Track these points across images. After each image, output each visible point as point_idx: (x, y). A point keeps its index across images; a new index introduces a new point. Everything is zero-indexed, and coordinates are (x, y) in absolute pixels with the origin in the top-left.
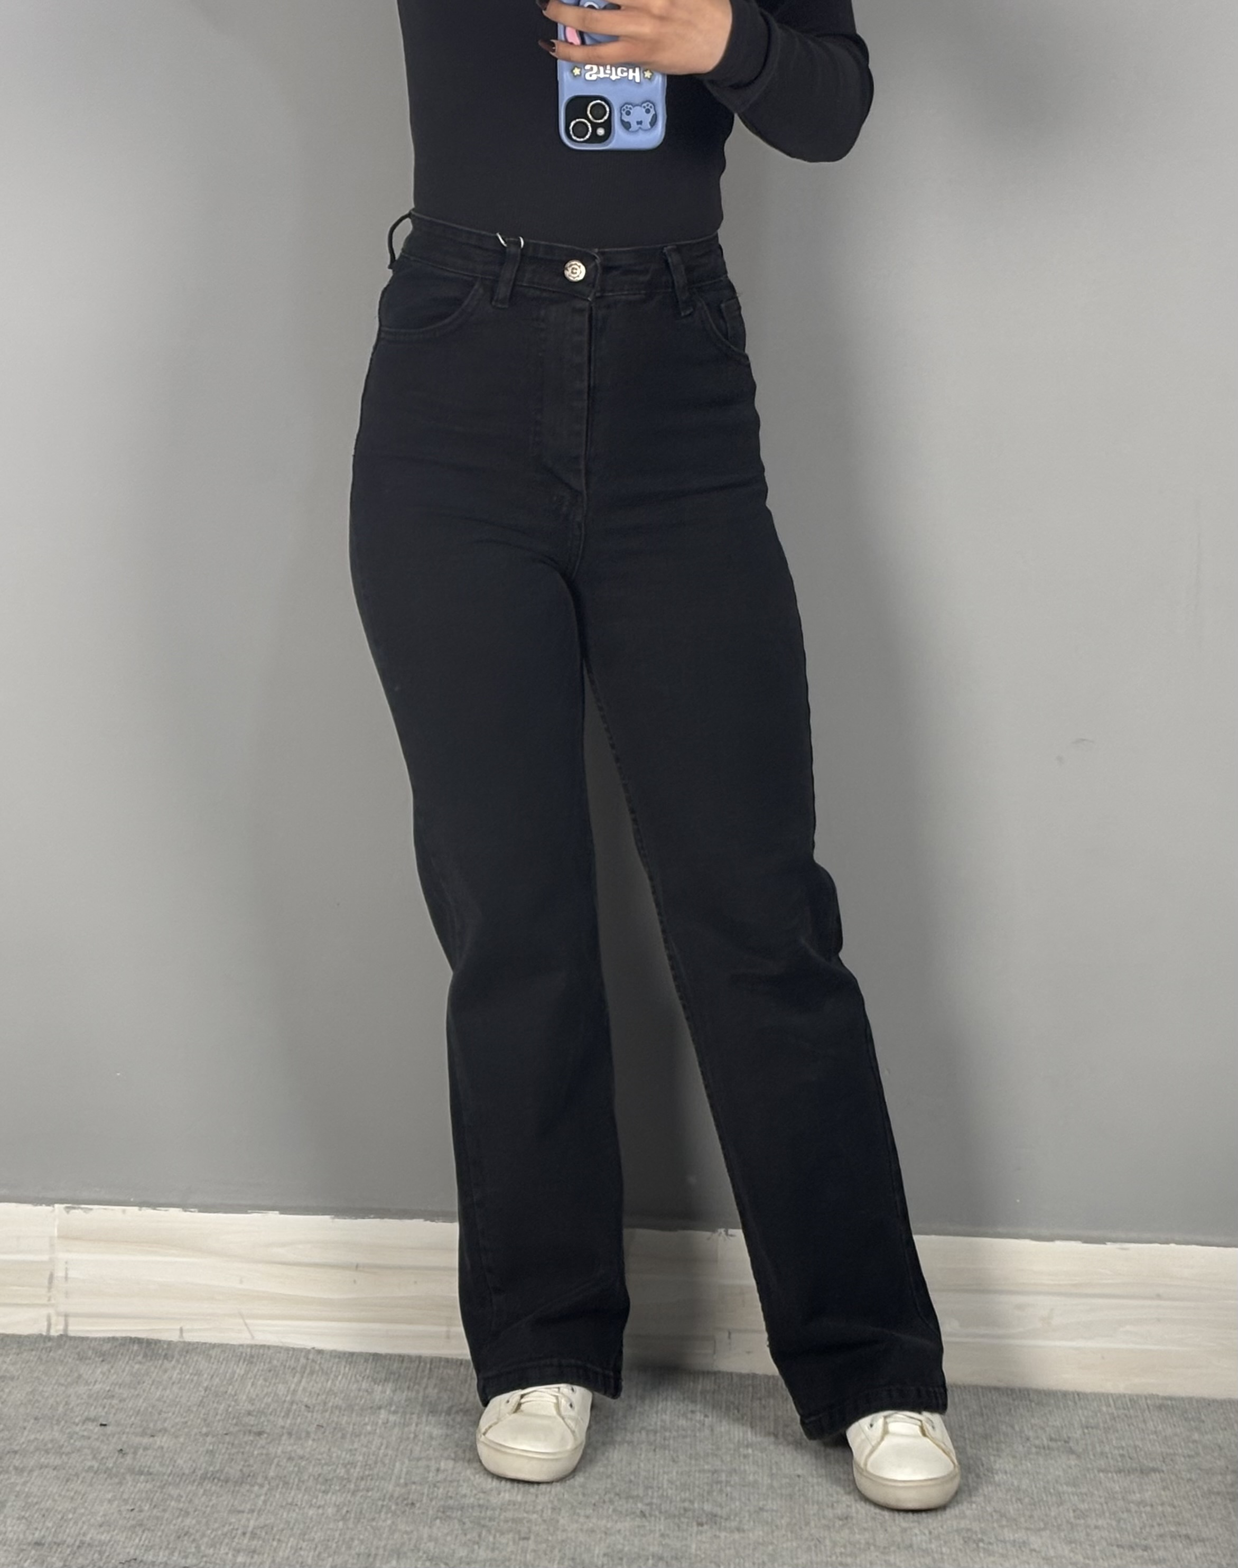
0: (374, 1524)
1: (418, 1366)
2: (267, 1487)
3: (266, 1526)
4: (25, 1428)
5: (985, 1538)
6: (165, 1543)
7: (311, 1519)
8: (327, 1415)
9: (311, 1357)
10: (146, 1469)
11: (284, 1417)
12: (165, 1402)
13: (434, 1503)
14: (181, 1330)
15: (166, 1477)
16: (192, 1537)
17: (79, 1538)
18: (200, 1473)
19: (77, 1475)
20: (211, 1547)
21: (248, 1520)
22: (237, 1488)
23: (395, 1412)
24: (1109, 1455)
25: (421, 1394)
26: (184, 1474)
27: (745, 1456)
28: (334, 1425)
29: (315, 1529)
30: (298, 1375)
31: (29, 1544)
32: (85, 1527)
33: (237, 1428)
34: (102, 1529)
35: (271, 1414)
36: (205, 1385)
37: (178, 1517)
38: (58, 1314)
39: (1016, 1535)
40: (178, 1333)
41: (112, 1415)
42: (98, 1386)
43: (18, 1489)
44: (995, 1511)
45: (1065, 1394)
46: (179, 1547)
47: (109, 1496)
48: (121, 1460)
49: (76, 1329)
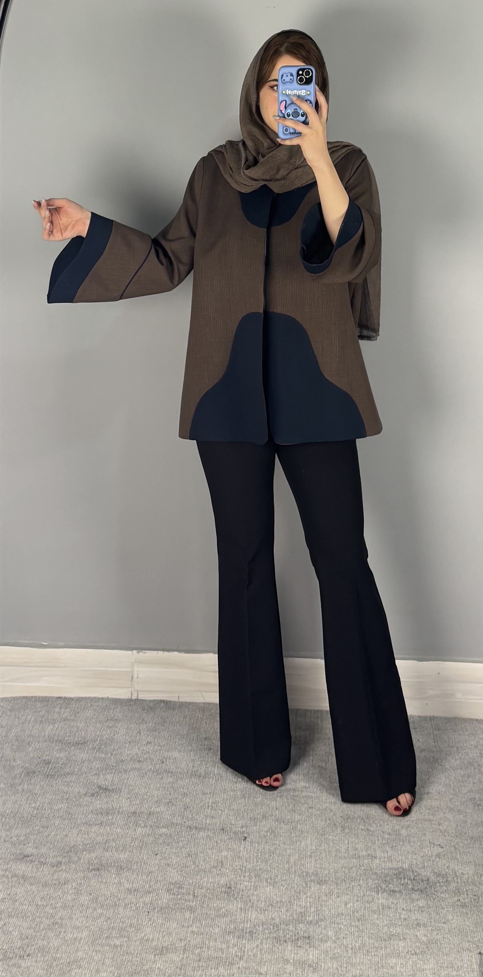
14: (178, 697)
38: (134, 690)
49: (142, 696)
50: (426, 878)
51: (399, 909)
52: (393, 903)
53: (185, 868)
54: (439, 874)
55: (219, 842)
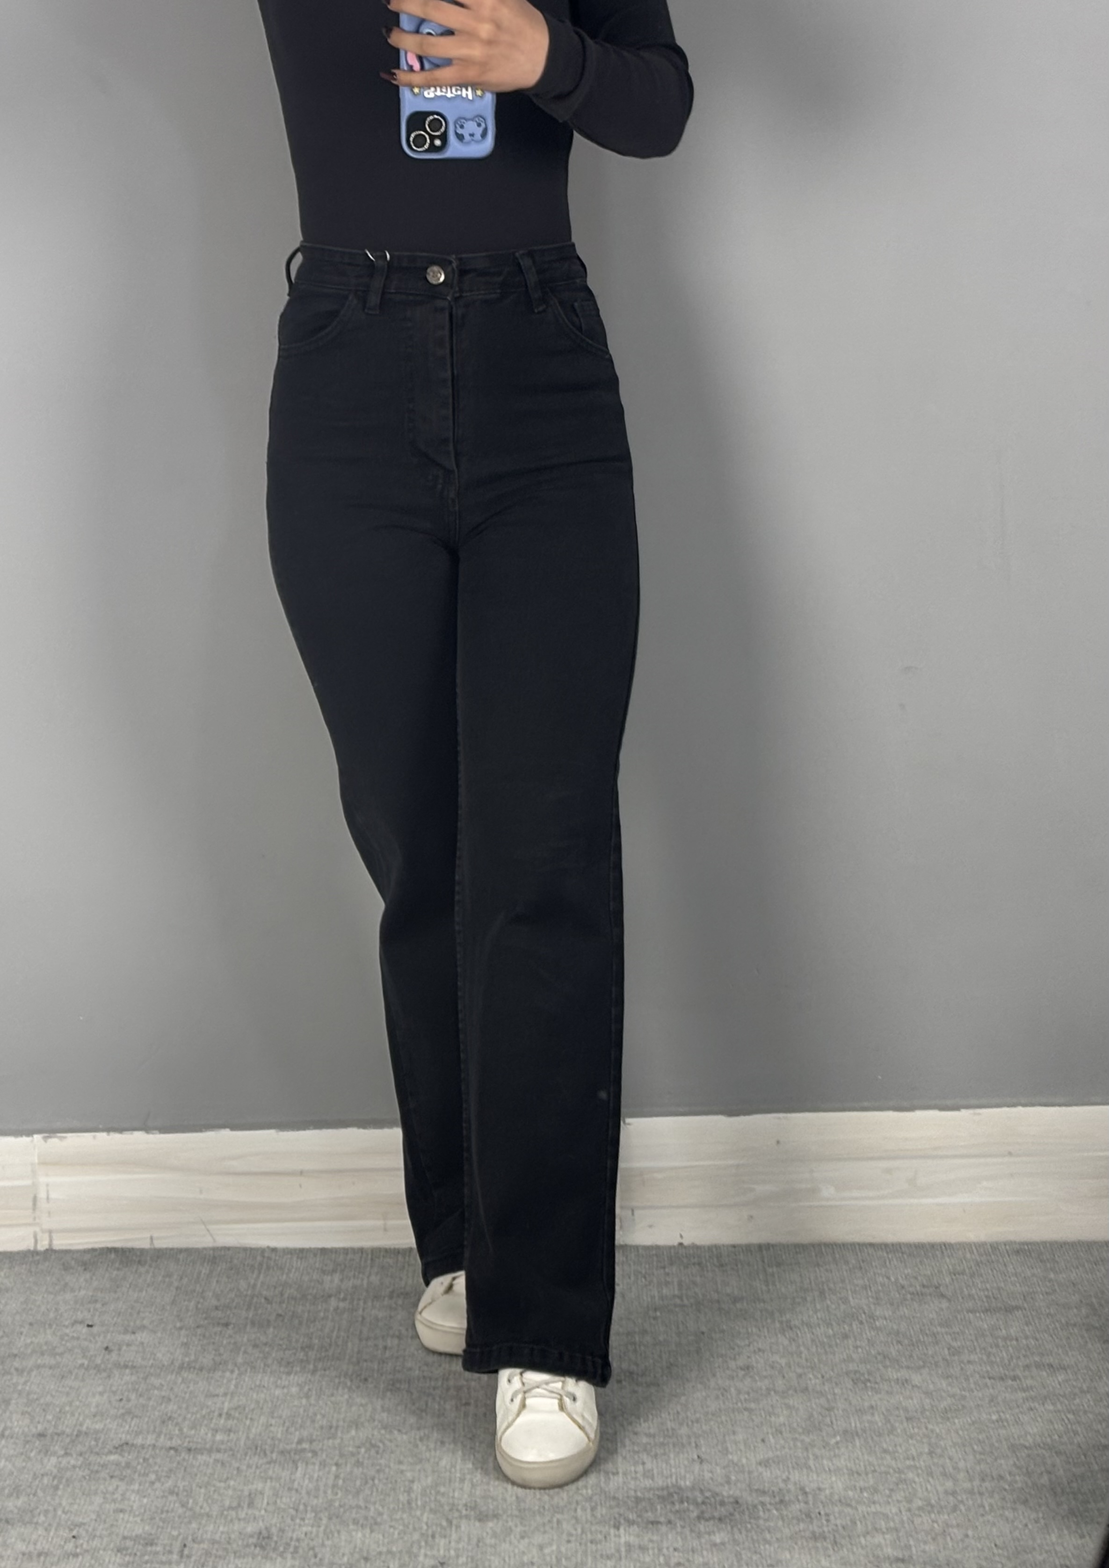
0: (333, 1399)
1: (361, 1258)
2: (236, 1372)
3: (239, 1407)
4: (21, 1333)
5: (871, 1379)
6: (152, 1428)
7: (278, 1398)
8: (284, 1306)
9: (266, 1255)
10: (130, 1364)
11: (247, 1310)
12: (142, 1303)
13: (384, 1378)
14: (152, 1238)
15: (148, 1369)
16: (175, 1421)
17: (78, 1427)
18: (177, 1364)
19: (70, 1372)
20: (192, 1429)
21: (223, 1403)
22: (211, 1375)
23: (344, 1299)
24: (976, 1297)
25: (365, 1282)
26: (163, 1366)
27: (655, 1318)
28: (291, 1313)
29: (282, 1406)
30: (256, 1272)
31: (33, 1436)
32: (81, 1419)
33: (206, 1322)
34: (96, 1419)
35: (235, 1308)
36: (176, 1284)
37: (161, 1404)
38: (43, 1231)
39: (899, 1375)
40: (148, 1241)
41: (96, 1318)
42: (83, 1292)
43: (20, 1388)
44: (879, 1354)
45: (933, 1246)
46: (164, 1430)
47: (100, 1389)
48: (107, 1357)
49: (61, 1243)
50: (731, 1500)
51: (665, 1551)
52: (651, 1541)
53: (162, 1512)
54: (764, 1493)
55: (244, 1468)
